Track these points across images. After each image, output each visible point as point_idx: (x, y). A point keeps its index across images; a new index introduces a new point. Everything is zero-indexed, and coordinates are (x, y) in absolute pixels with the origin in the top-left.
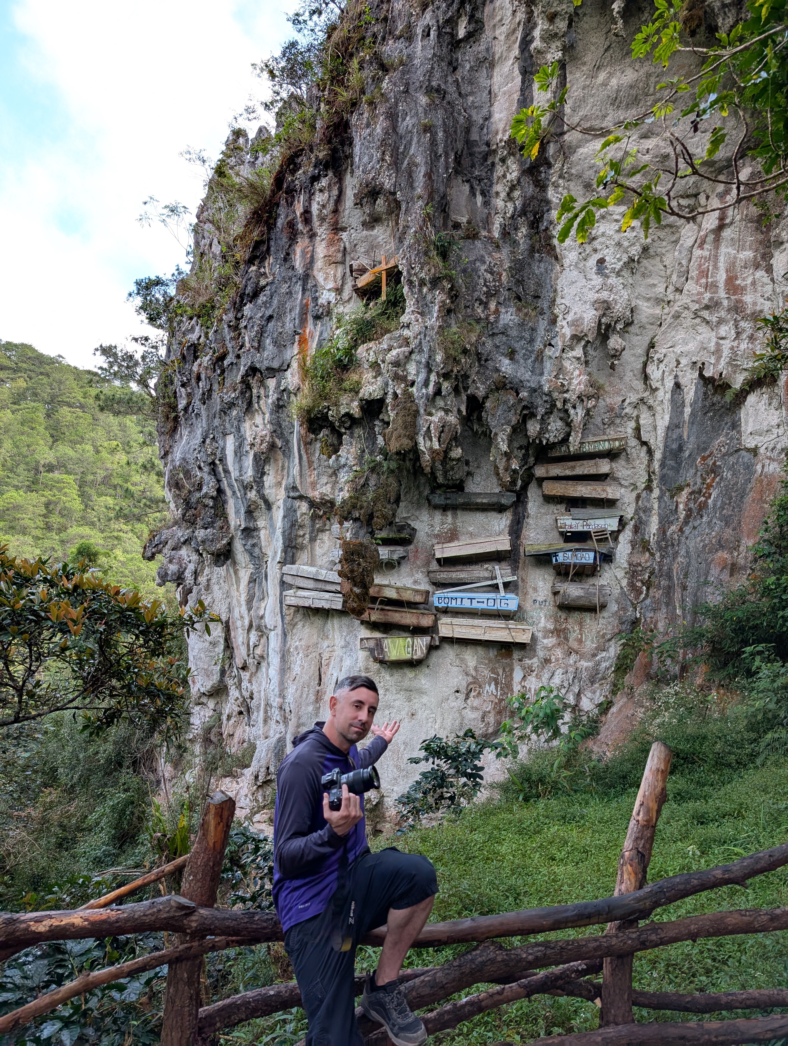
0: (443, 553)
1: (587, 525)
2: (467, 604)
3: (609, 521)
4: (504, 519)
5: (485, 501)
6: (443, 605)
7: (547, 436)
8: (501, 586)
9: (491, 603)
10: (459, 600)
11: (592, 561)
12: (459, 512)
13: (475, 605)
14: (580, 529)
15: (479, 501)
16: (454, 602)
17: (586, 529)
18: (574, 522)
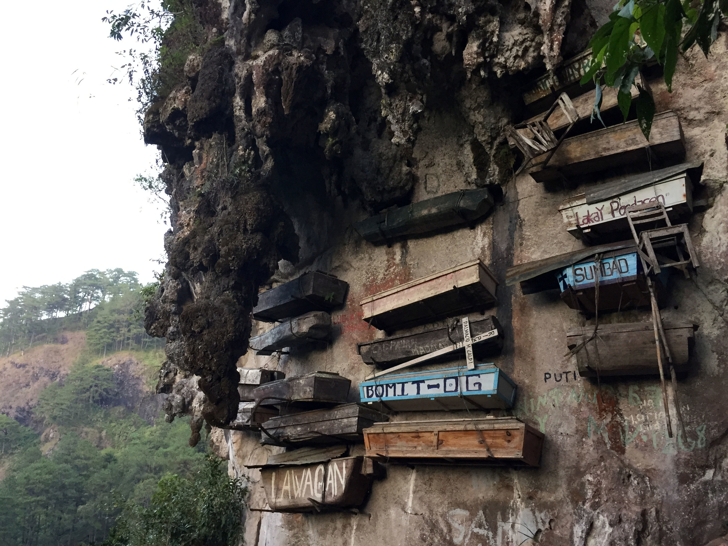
0: (373, 309)
1: (619, 209)
2: (411, 391)
3: (663, 189)
4: (479, 237)
5: (434, 211)
6: (375, 398)
7: (502, 60)
8: (469, 351)
9: (451, 384)
10: (399, 387)
11: (633, 272)
12: (411, 244)
13: (425, 392)
14: (607, 218)
15: (425, 212)
16: (391, 391)
17: (618, 216)
18: (593, 209)
